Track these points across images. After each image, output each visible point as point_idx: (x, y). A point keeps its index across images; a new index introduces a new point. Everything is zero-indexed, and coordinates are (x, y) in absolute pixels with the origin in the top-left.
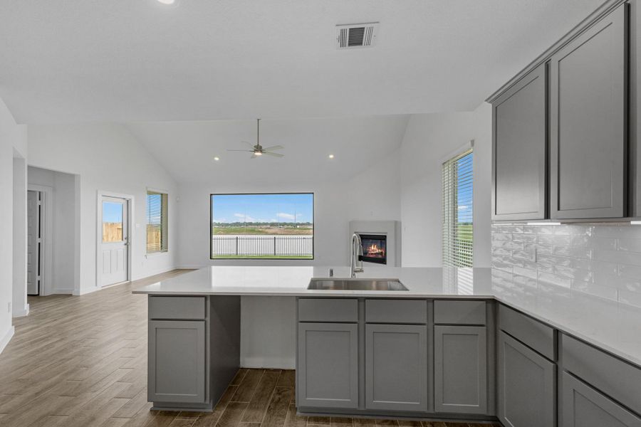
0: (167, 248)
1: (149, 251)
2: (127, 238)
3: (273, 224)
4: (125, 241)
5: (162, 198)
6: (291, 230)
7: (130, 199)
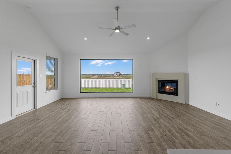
0: (58, 88)
1: (48, 89)
2: (34, 83)
3: (93, 75)
4: (33, 85)
5: (54, 61)
6: (100, 77)
7: (36, 60)
